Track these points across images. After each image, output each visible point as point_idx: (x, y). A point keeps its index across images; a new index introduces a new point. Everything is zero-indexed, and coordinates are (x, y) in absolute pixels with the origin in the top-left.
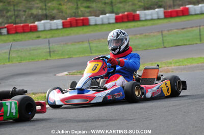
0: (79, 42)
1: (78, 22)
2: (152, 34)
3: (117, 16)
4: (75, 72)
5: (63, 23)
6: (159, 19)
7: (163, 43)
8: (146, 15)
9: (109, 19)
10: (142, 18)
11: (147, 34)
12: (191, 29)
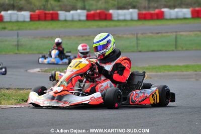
0: (48, 38)
1: (47, 15)
2: (125, 36)
3: (89, 13)
4: (47, 70)
5: (31, 15)
6: (132, 20)
7: (137, 46)
8: (118, 15)
9: (79, 15)
10: (115, 17)
11: (120, 35)
12: (165, 34)
